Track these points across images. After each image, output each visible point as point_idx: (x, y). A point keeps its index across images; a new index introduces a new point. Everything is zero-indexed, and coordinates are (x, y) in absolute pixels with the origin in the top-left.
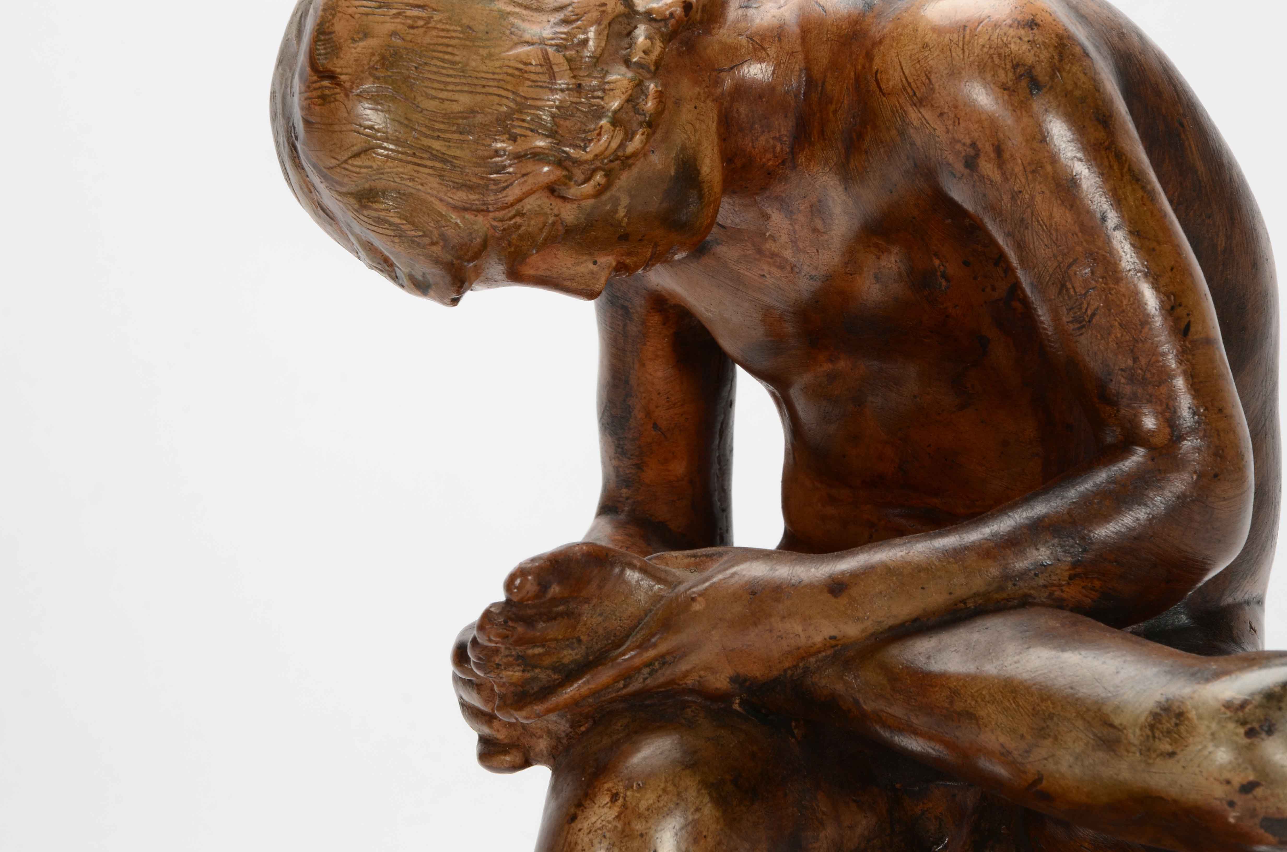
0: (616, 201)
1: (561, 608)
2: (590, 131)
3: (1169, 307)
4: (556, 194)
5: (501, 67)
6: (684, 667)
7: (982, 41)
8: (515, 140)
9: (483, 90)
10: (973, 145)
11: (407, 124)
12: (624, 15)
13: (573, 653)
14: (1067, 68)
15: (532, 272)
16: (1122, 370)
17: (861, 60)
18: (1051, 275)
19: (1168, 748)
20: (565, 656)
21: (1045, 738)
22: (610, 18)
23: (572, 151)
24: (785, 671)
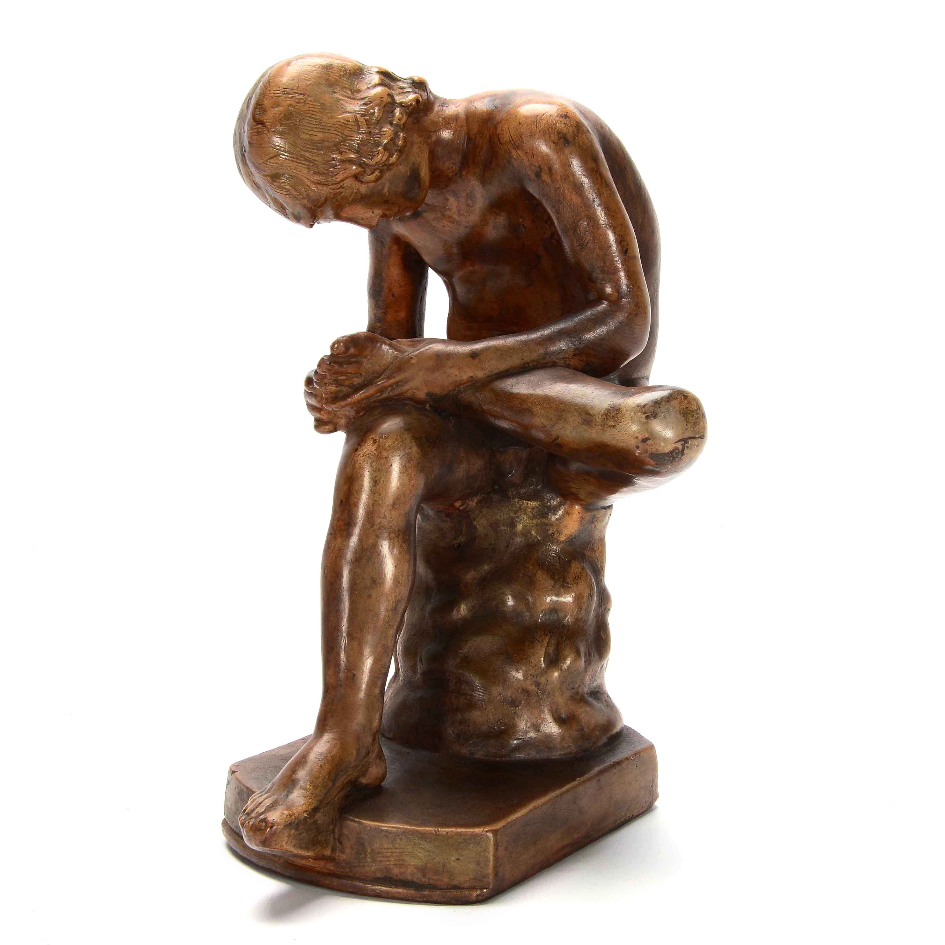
0: (384, 185)
1: (354, 359)
2: (374, 152)
3: (619, 241)
4: (358, 179)
5: (336, 122)
6: (406, 387)
7: (544, 122)
8: (341, 154)
9: (329, 131)
10: (540, 167)
11: (294, 145)
12: (390, 103)
13: (358, 380)
14: (580, 136)
15: (345, 215)
16: (599, 268)
17: (492, 129)
18: (570, 225)
19: (613, 424)
20: (355, 381)
21: (560, 420)
22: (384, 104)
23: (366, 160)
24: (450, 391)
